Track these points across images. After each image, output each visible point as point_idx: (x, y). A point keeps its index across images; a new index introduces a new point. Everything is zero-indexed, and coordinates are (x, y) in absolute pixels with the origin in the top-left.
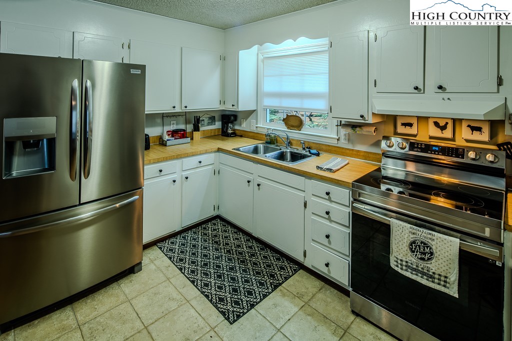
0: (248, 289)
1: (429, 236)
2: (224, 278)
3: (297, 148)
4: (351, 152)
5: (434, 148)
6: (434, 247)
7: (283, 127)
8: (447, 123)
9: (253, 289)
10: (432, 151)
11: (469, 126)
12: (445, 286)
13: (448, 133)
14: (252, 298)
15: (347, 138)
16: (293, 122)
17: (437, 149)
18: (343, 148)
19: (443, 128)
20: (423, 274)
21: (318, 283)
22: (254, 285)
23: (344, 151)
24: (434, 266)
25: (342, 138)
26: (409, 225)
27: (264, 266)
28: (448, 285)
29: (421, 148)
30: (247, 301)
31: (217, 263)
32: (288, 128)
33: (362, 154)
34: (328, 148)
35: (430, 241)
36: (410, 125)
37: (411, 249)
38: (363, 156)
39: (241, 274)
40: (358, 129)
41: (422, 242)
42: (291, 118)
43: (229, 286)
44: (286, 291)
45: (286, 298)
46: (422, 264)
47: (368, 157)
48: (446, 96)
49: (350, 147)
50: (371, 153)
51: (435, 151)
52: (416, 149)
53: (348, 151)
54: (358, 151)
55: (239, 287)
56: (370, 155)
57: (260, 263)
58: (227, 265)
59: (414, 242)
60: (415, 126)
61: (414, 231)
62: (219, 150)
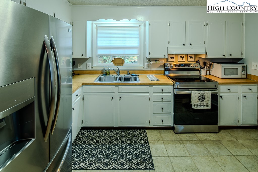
0: (141, 151)
1: (204, 93)
2: (125, 155)
3: (124, 74)
4: (150, 72)
5: (182, 65)
6: (205, 96)
7: (112, 65)
8: (184, 56)
9: (142, 150)
10: (181, 66)
11: (190, 57)
12: (208, 107)
13: (184, 60)
14: (147, 153)
15: (148, 66)
16: (118, 62)
17: (183, 65)
18: (146, 71)
19: (183, 58)
20: (202, 106)
21: (156, 132)
22: (141, 148)
23: (146, 72)
24: (205, 102)
25: (146, 66)
26: (198, 91)
27: (134, 138)
28: (208, 106)
29: (178, 66)
30: (147, 156)
31: (113, 151)
32: (115, 65)
33: (154, 72)
34: (139, 72)
35: (204, 94)
36: (173, 58)
37: (199, 99)
38: (155, 72)
39: (129, 148)
40: (158, 61)
41: (202, 95)
42: (116, 60)
43: (132, 156)
44: (152, 141)
45: (156, 144)
46: (202, 103)
47: (157, 72)
48: (192, 47)
49: (149, 70)
50: (158, 71)
51: (182, 66)
52: (177, 66)
53: (148, 72)
54: (153, 71)
55: (137, 153)
56: (158, 72)
57: (130, 138)
58: (118, 149)
59: (199, 97)
60: (174, 58)
61: (200, 93)
62: (84, 84)
